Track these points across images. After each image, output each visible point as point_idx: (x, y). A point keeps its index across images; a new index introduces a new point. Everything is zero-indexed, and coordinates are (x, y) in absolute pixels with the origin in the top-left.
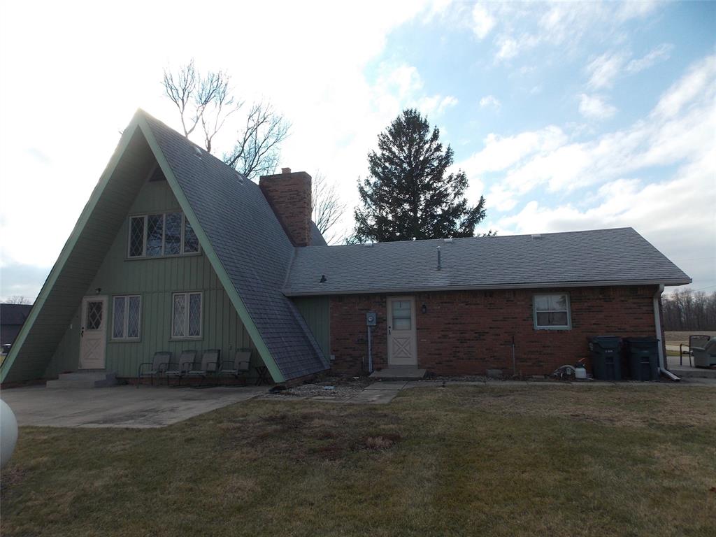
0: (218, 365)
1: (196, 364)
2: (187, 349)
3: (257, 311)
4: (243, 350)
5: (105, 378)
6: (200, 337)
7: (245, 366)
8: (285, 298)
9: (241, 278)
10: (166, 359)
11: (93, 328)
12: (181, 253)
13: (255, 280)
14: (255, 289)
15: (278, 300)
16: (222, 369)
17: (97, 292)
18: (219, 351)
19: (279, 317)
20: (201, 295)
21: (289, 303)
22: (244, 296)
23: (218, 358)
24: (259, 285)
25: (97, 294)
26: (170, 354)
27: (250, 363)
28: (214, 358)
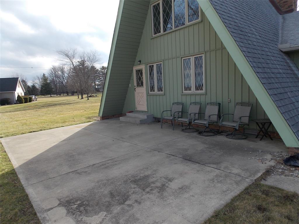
0: (219, 116)
1: (201, 114)
2: (194, 101)
3: (260, 65)
4: (242, 104)
5: (146, 118)
6: (203, 91)
7: (246, 120)
8: (282, 54)
9: (241, 33)
10: (180, 108)
11: (140, 86)
12: (186, 24)
13: (254, 36)
14: (255, 43)
15: (276, 55)
16: (223, 121)
17: (139, 63)
18: (219, 104)
19: (281, 71)
20: (203, 57)
21: (285, 57)
22: (245, 49)
23: (219, 111)
24: (258, 41)
25: (140, 64)
26: (183, 104)
27: (249, 117)
28: (215, 110)
